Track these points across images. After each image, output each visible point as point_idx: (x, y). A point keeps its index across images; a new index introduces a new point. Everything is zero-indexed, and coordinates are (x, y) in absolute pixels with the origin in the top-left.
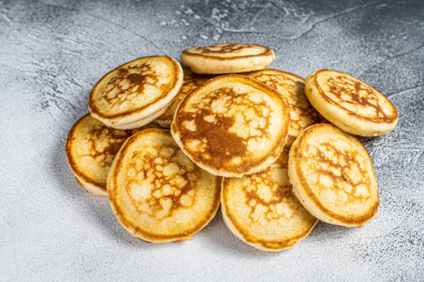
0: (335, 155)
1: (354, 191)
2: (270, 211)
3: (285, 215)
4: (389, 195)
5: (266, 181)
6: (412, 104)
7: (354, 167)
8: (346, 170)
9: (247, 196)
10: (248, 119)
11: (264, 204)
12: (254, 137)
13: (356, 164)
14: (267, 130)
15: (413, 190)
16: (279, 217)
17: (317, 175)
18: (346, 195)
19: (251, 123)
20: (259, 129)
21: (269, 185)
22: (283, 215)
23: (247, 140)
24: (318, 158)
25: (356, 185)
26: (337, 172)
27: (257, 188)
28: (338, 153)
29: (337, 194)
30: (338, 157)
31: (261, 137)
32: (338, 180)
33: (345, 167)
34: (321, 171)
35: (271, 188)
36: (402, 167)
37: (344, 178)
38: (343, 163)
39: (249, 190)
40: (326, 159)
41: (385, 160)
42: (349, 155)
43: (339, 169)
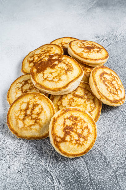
0: (37, 112)
1: (20, 119)
2: (19, 89)
3: (17, 95)
4: (25, 146)
5: (31, 87)
6: (78, 173)
7: (32, 122)
8: (30, 118)
9: (26, 81)
10: (53, 73)
11: (22, 87)
12: (44, 76)
13: (33, 123)
14: (46, 80)
15: (25, 157)
16: (16, 92)
17: (27, 102)
18: (18, 115)
19: (51, 74)
20: (47, 77)
21: (30, 88)
22: (17, 94)
23: (43, 73)
24: (35, 104)
25: (23, 121)
26: (29, 112)
27: (29, 84)
28: (38, 114)
29: (18, 111)
30: (36, 114)
31: (44, 78)
32: (25, 112)
33: (32, 117)
34: (28, 104)
35: (28, 89)
36: (39, 156)
37: (26, 115)
38: (34, 116)
39: (29, 81)
40: (35, 107)
41: (45, 150)
42: (38, 121)
43: (30, 114)
